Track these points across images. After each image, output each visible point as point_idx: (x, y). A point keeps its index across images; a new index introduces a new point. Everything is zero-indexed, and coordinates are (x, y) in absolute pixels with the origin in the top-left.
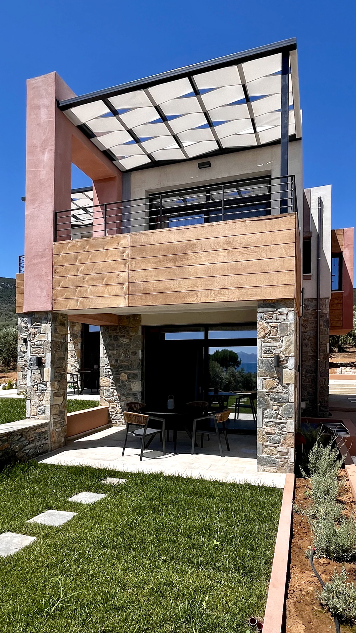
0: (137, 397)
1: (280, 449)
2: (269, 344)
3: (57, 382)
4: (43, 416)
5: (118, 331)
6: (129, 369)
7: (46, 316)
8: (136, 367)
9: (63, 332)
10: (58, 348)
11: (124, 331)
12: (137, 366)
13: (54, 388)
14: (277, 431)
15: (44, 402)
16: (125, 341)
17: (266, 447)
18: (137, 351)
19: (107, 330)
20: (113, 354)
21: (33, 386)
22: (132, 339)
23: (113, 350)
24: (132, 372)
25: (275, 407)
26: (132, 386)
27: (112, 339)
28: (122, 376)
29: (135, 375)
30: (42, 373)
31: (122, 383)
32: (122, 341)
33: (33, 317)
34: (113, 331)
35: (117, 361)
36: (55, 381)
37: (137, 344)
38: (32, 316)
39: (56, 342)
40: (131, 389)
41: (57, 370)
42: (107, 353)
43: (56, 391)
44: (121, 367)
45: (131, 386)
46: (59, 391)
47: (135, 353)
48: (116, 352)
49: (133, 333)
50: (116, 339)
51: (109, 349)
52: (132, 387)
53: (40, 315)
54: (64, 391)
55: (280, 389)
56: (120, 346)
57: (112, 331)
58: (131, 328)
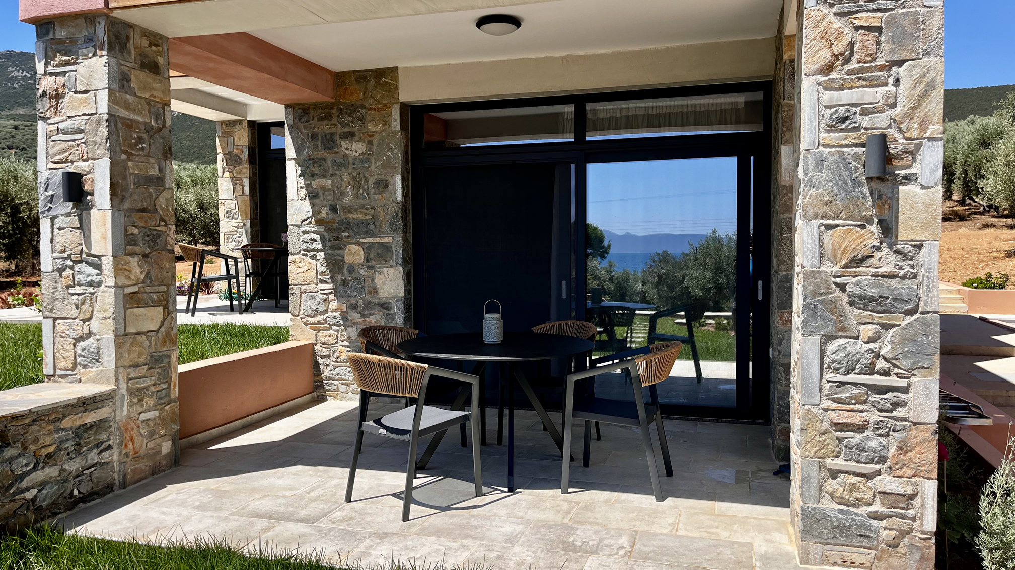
0: (392, 312)
1: (886, 482)
2: (846, 96)
3: (136, 259)
4: (94, 370)
5: (334, 120)
6: (367, 233)
7: (91, 30)
8: (387, 227)
9: (155, 93)
10: (137, 144)
11: (350, 119)
12: (391, 224)
13: (128, 278)
14: (874, 416)
15: (94, 325)
16: (357, 148)
17: (834, 474)
18: (389, 179)
19: (305, 118)
20: (324, 189)
21: (60, 271)
22: (375, 142)
23: (324, 177)
24: (377, 240)
25: (868, 331)
26: (378, 282)
27: (319, 144)
28: (351, 254)
29: (386, 248)
30: (83, 227)
31: (350, 272)
32: (347, 149)
33: (51, 36)
34: (321, 119)
35: (333, 209)
36: (132, 254)
37: (389, 157)
38: (47, 33)
39: (130, 125)
40: (375, 290)
41: (135, 217)
42: (308, 186)
43: (135, 289)
44: (346, 225)
45: (376, 281)
46: (148, 289)
47: (383, 185)
48: (330, 182)
49: (376, 125)
50: (329, 142)
51: (313, 175)
52: (378, 286)
53: (72, 30)
54: (165, 288)
55: (886, 261)
56: (343, 163)
57: (318, 120)
58: (371, 109)
